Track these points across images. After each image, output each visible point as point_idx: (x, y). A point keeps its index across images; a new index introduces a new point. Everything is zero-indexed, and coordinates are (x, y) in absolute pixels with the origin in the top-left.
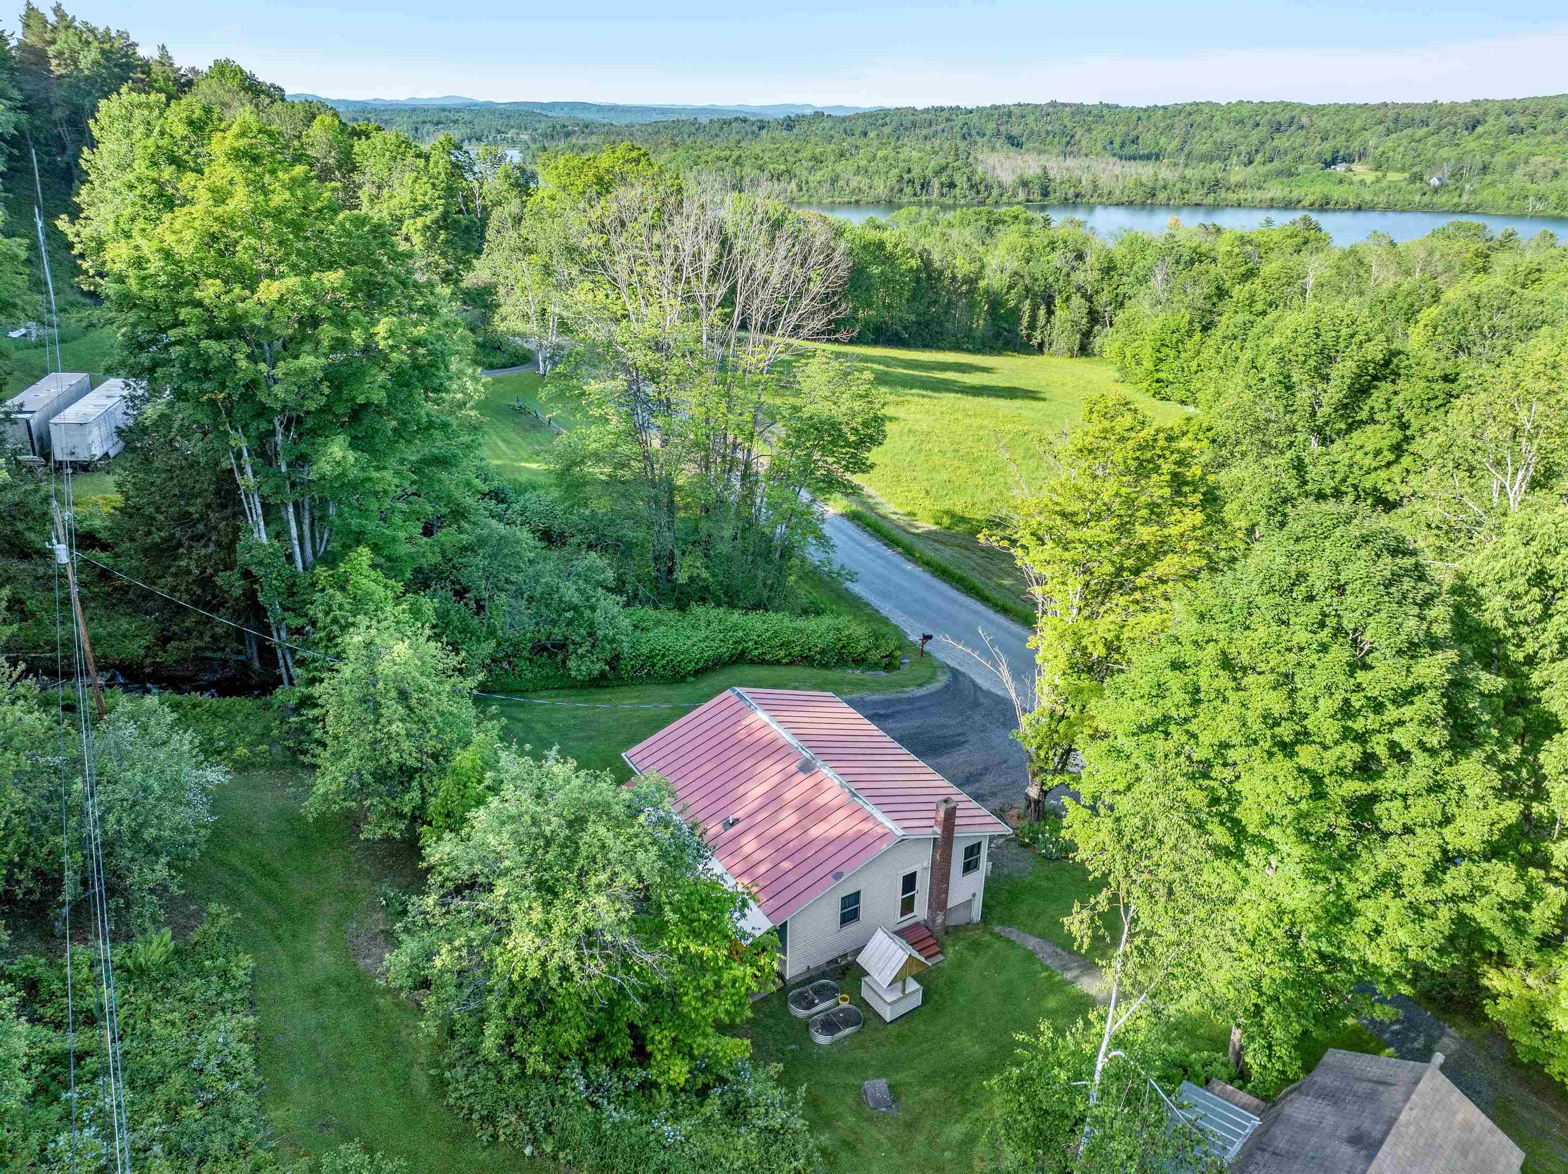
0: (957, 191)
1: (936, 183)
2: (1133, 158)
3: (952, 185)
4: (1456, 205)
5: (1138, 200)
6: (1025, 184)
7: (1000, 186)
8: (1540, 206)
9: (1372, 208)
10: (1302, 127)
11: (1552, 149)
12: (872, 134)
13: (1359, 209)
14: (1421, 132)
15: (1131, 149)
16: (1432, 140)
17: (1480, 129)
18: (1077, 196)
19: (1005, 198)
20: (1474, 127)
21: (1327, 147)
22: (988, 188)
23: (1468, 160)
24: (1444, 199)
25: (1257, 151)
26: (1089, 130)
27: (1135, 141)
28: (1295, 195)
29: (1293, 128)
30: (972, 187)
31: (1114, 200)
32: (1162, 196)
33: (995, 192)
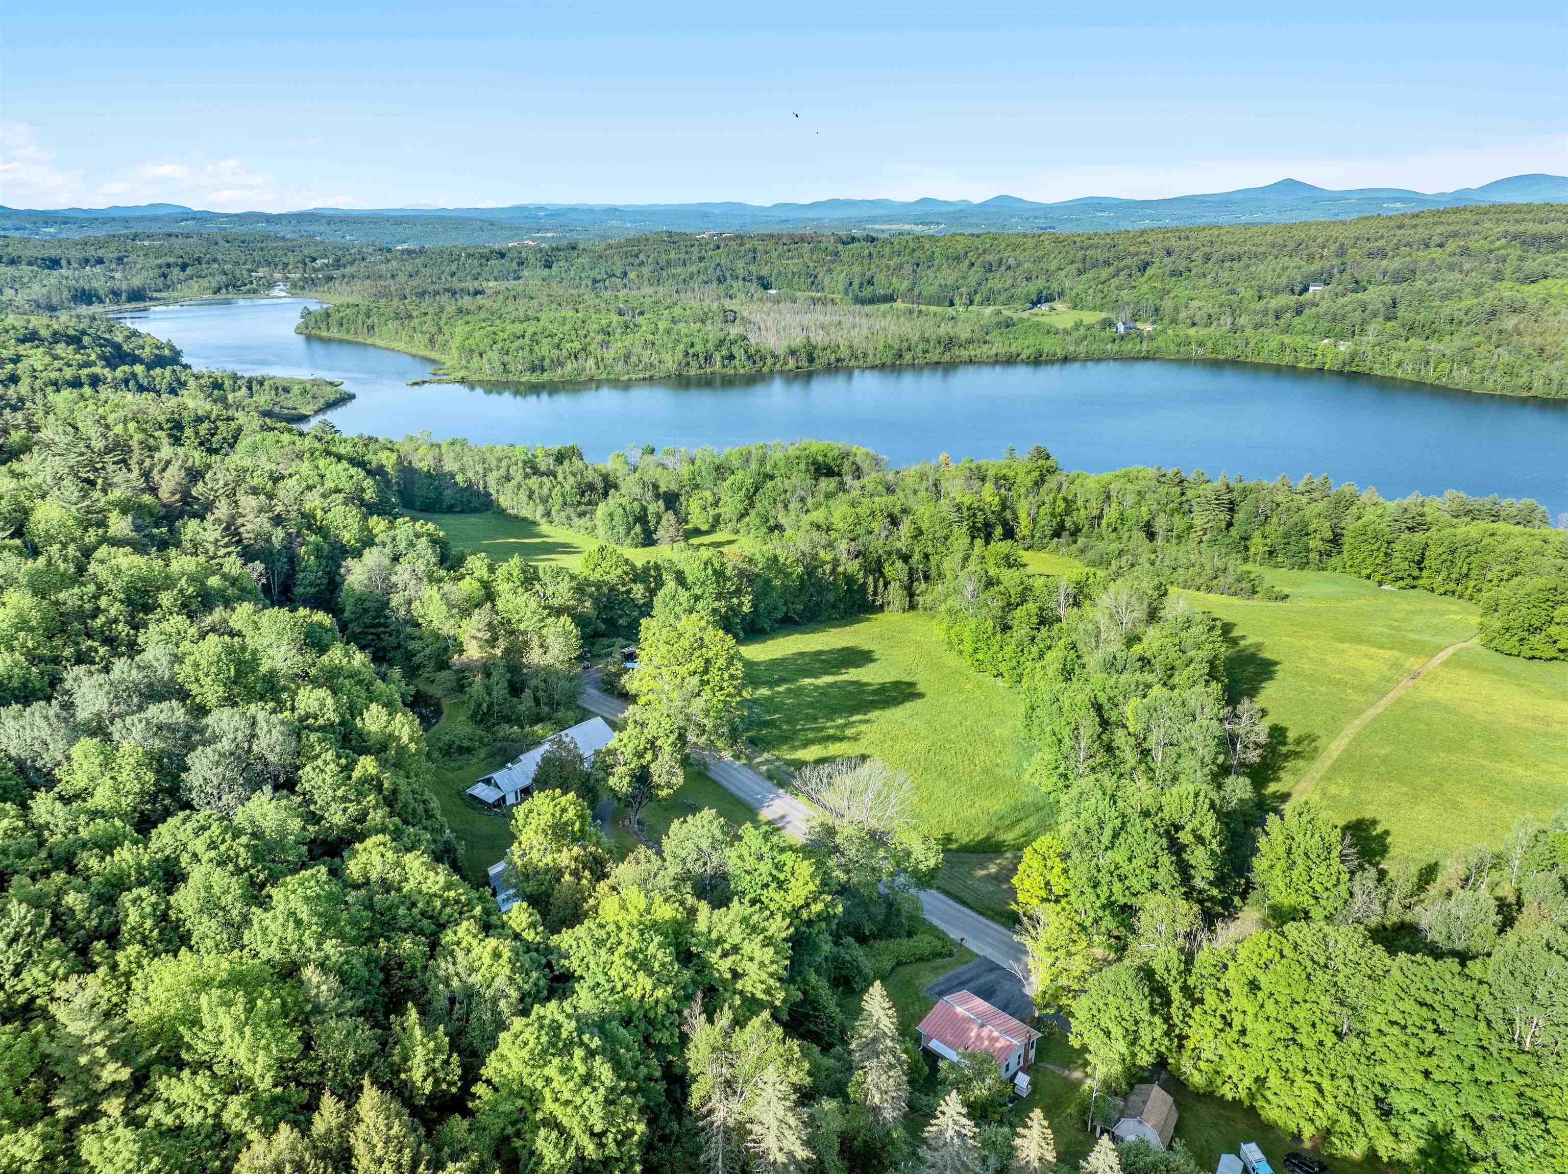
0: (736, 362)
1: (717, 357)
2: (872, 301)
3: (732, 357)
4: (1140, 352)
5: (889, 363)
6: (793, 353)
7: (774, 356)
8: (1201, 351)
9: (1075, 359)
10: (1009, 268)
11: (1205, 292)
12: (632, 275)
13: (1065, 360)
14: (1105, 273)
15: (868, 291)
16: (1114, 282)
17: (1150, 272)
18: (838, 360)
19: (778, 366)
20: (1145, 268)
21: (1033, 288)
22: (763, 358)
23: (1143, 304)
24: (1130, 346)
25: (976, 292)
26: (830, 271)
27: (870, 282)
28: (1013, 350)
29: (1003, 268)
30: (749, 358)
31: (869, 364)
32: (908, 357)
33: (769, 361)
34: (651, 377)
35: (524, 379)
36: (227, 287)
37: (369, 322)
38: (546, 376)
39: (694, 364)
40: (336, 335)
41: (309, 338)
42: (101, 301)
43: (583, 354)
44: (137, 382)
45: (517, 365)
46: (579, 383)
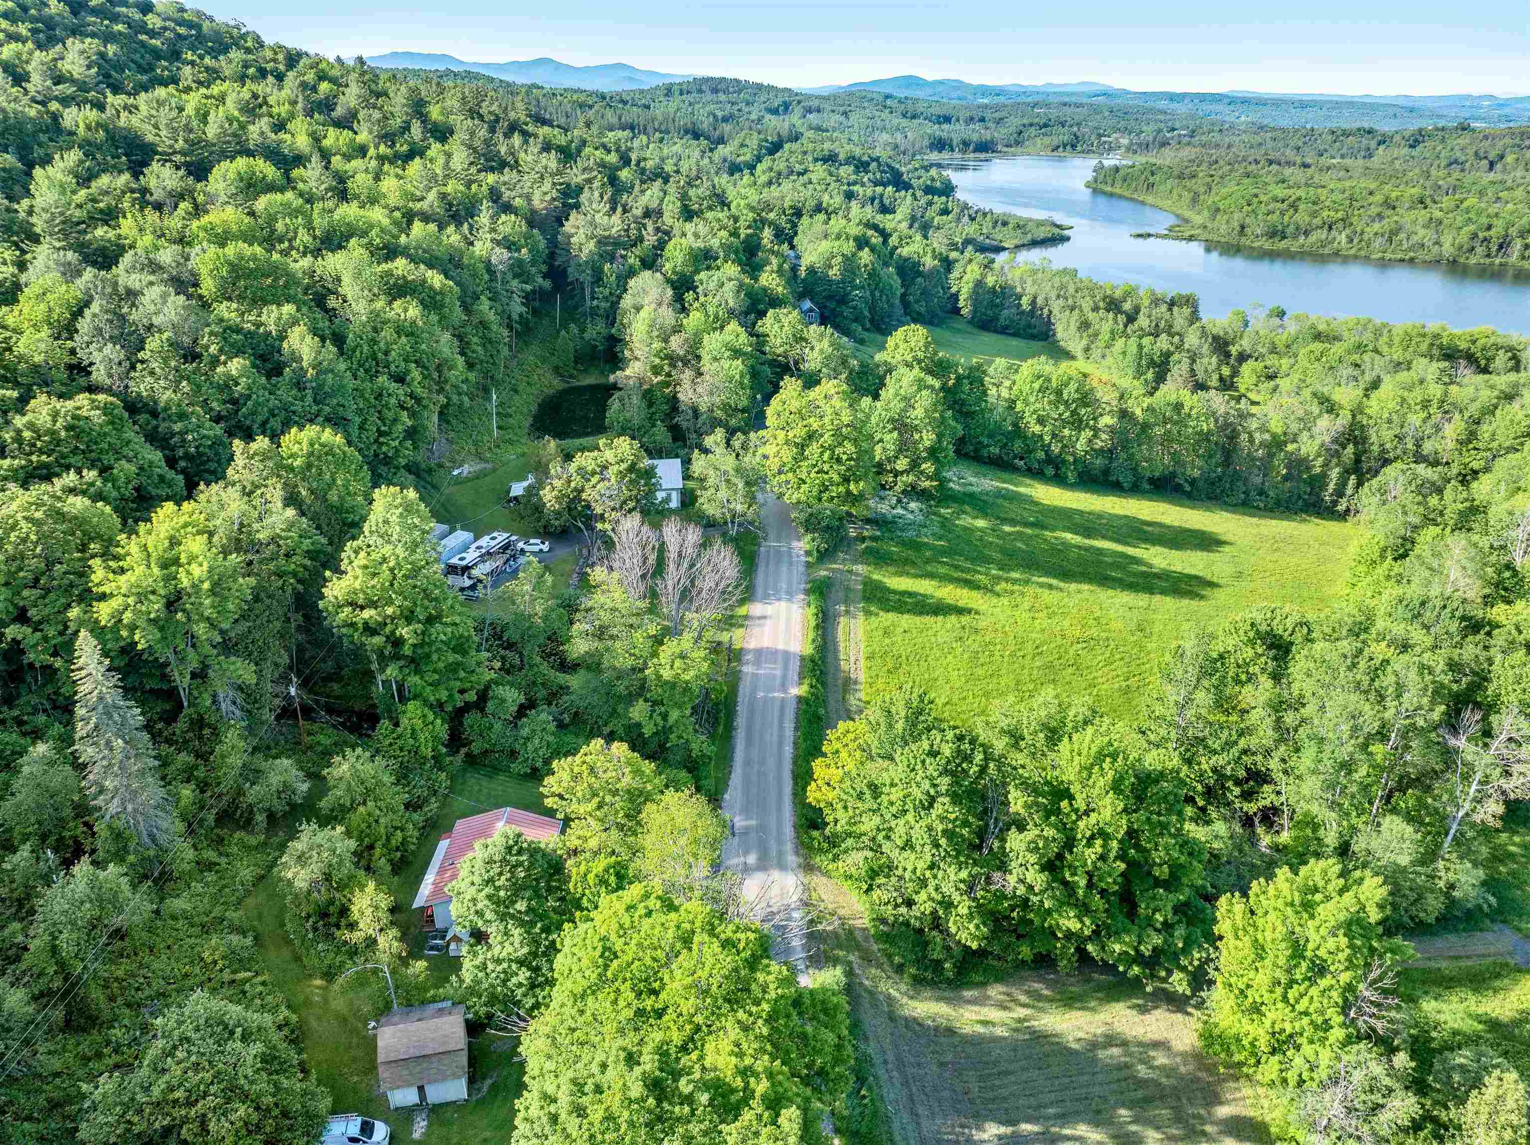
34: (1412, 260)
35: (1256, 244)
36: (1065, 146)
37: (1151, 179)
38: (1283, 244)
39: (1479, 250)
40: (1118, 190)
41: (1096, 191)
42: (953, 150)
43: (1340, 225)
44: (881, 201)
45: (1257, 227)
46: (1322, 255)
